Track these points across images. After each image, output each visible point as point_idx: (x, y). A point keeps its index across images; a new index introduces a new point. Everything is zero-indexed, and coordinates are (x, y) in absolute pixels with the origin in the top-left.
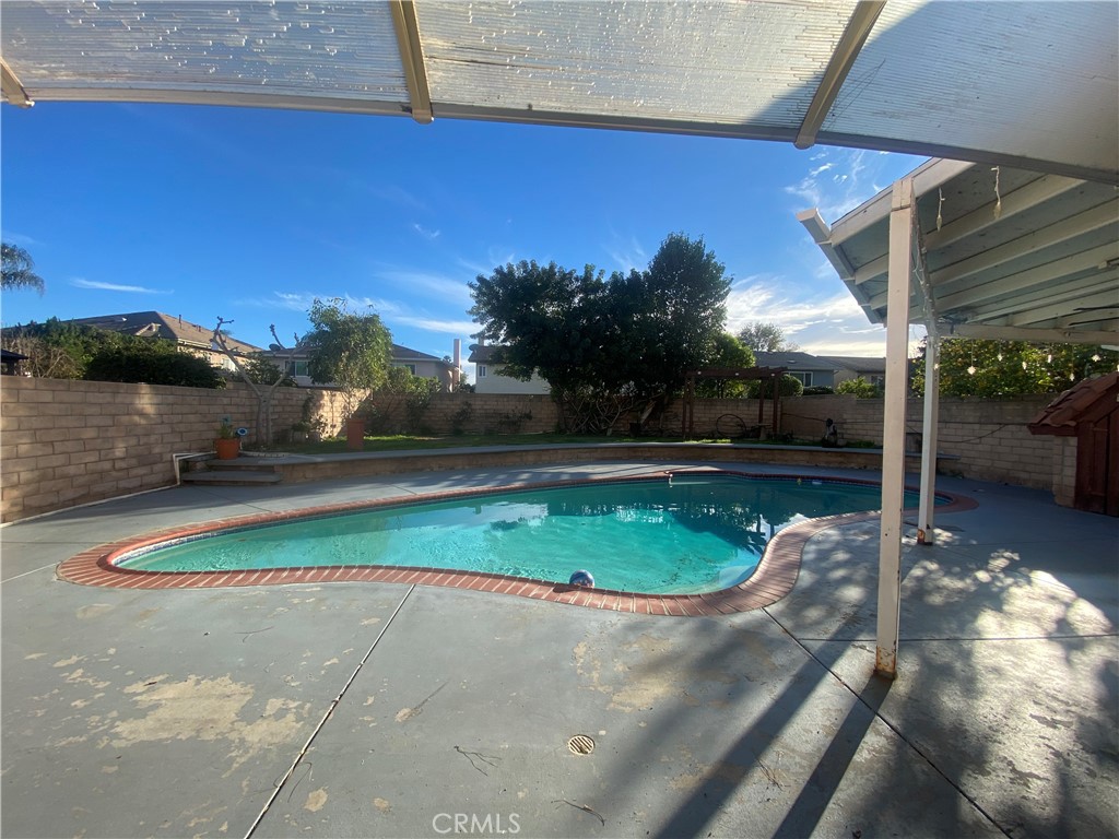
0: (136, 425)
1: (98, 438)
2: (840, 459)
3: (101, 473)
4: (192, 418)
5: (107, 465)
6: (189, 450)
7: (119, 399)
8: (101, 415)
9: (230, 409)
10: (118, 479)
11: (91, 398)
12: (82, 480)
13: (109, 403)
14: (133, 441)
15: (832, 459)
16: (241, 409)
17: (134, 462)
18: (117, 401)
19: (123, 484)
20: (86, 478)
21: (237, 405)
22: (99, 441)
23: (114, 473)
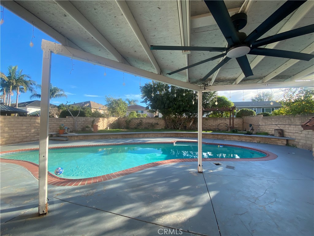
0: (37, 126)
1: (26, 129)
2: (251, 139)
3: (27, 136)
4: (54, 125)
5: (28, 135)
6: (53, 132)
7: (32, 120)
8: (27, 124)
9: (66, 122)
10: (31, 138)
11: (24, 120)
12: (21, 138)
13: (29, 121)
14: (36, 130)
15: (247, 139)
16: (70, 123)
17: (36, 134)
18: (31, 121)
19: (33, 139)
20: (22, 138)
21: (69, 122)
22: (26, 130)
23: (30, 137)
